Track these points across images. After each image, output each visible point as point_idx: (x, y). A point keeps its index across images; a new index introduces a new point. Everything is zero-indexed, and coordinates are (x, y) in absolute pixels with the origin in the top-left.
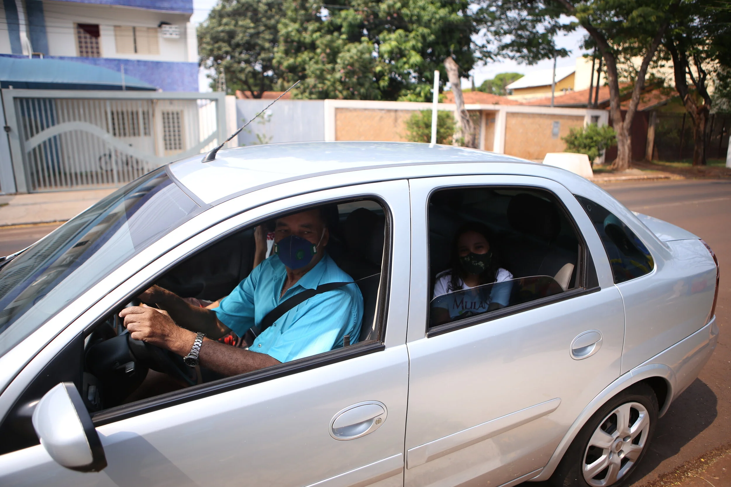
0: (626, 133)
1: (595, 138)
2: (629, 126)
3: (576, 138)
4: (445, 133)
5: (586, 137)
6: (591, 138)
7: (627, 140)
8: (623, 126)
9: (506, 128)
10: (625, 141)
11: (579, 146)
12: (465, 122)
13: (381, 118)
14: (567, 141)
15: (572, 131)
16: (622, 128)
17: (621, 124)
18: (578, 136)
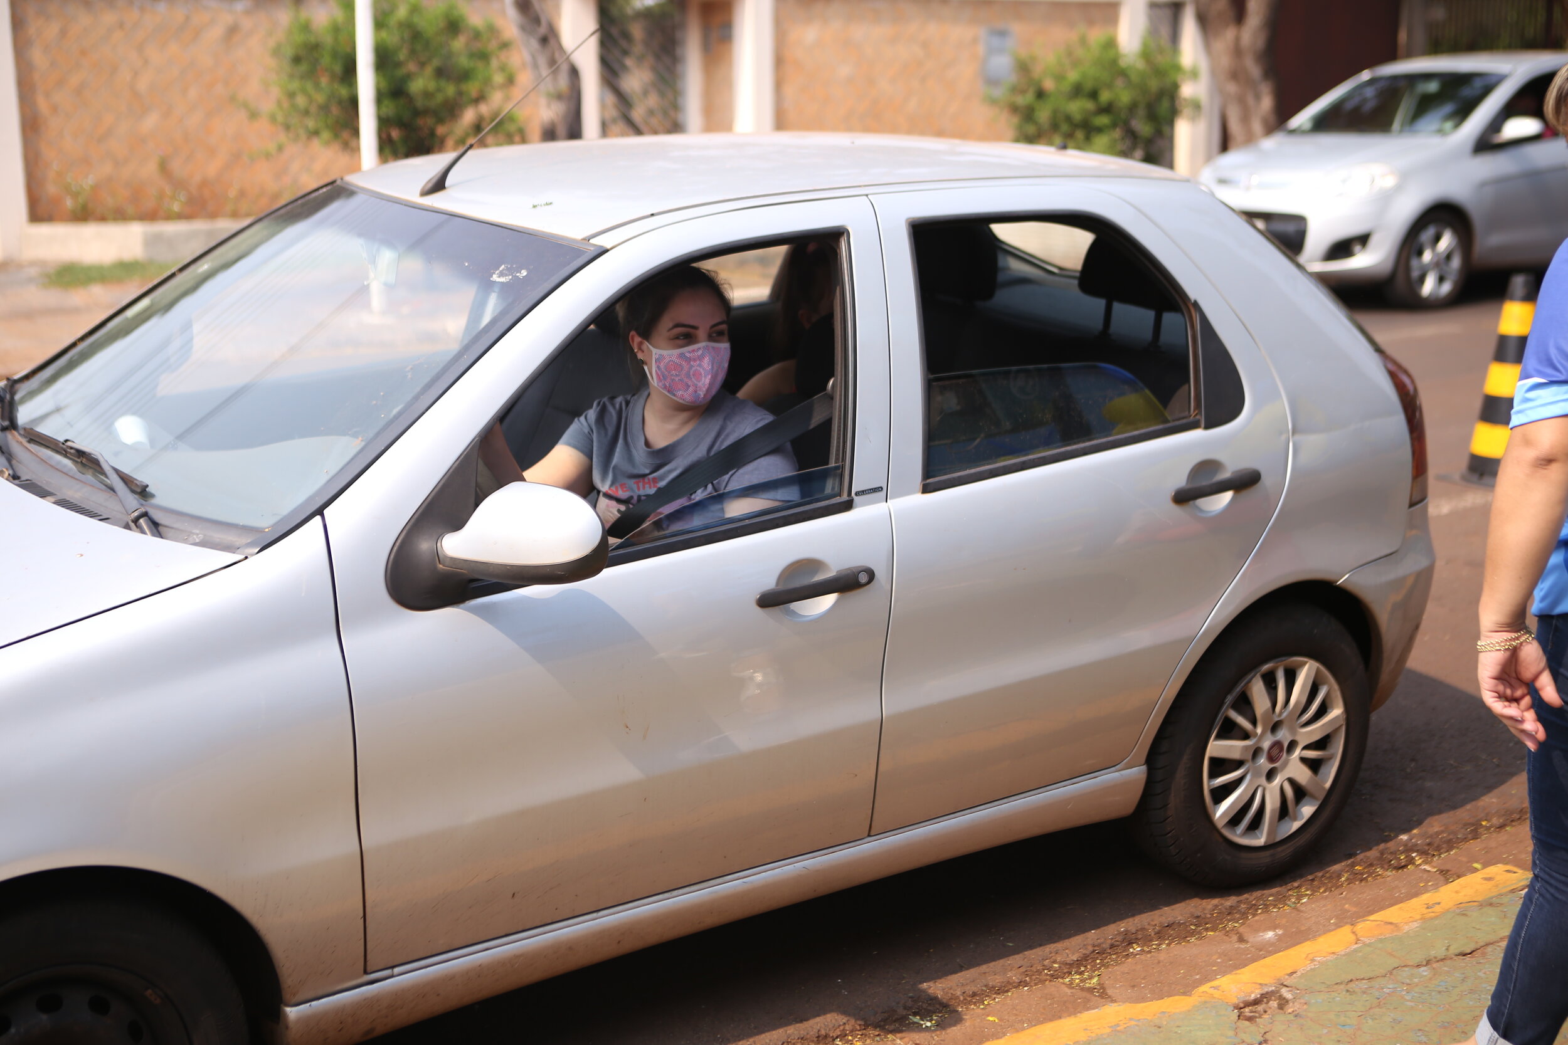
0: (1254, 70)
1: (1105, 96)
2: (1261, 43)
3: (1041, 94)
4: (427, 95)
5: (1077, 91)
6: (1094, 95)
7: (1258, 97)
8: (1237, 39)
9: (779, 61)
10: (1251, 100)
11: (1055, 127)
12: (534, 43)
13: (233, 30)
14: (1014, 109)
15: (1023, 67)
16: (1237, 51)
17: (1230, 33)
18: (1049, 85)
